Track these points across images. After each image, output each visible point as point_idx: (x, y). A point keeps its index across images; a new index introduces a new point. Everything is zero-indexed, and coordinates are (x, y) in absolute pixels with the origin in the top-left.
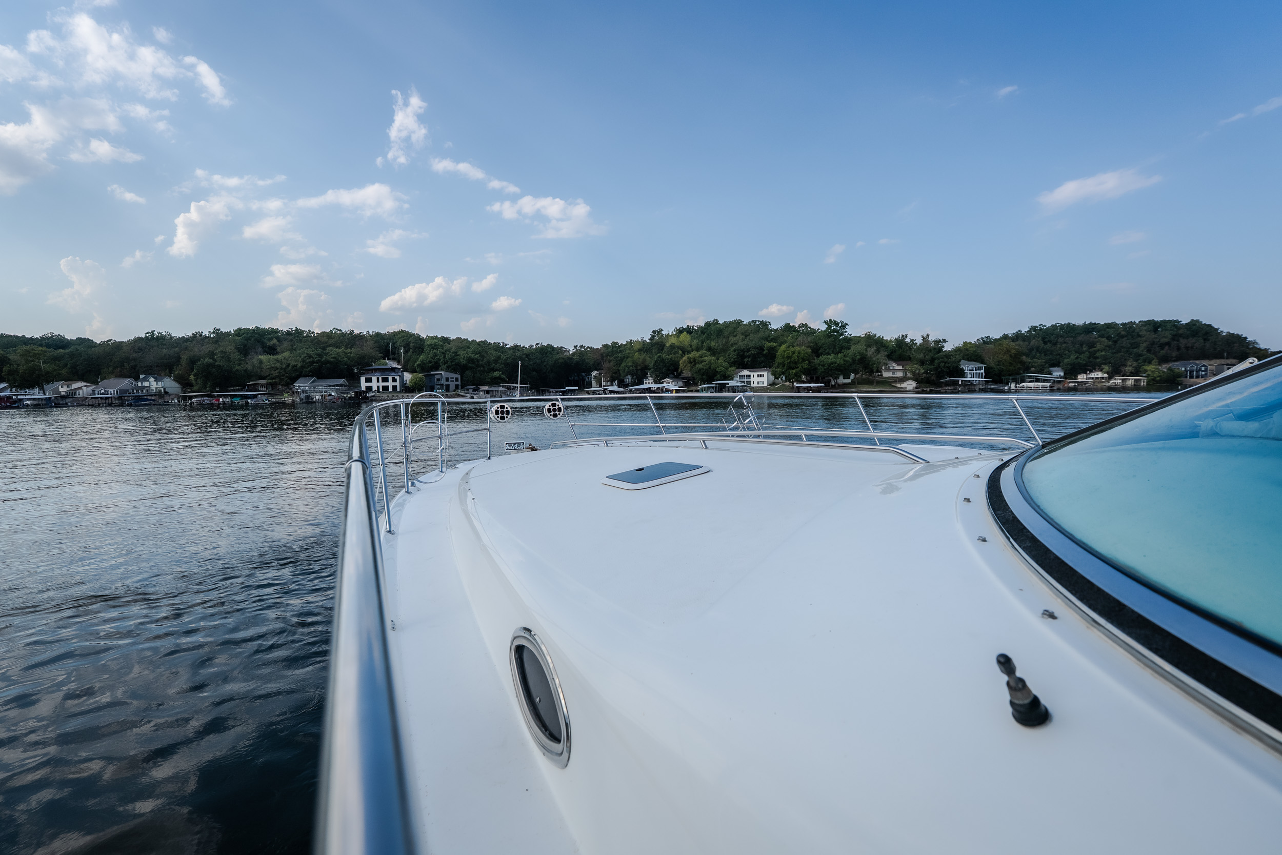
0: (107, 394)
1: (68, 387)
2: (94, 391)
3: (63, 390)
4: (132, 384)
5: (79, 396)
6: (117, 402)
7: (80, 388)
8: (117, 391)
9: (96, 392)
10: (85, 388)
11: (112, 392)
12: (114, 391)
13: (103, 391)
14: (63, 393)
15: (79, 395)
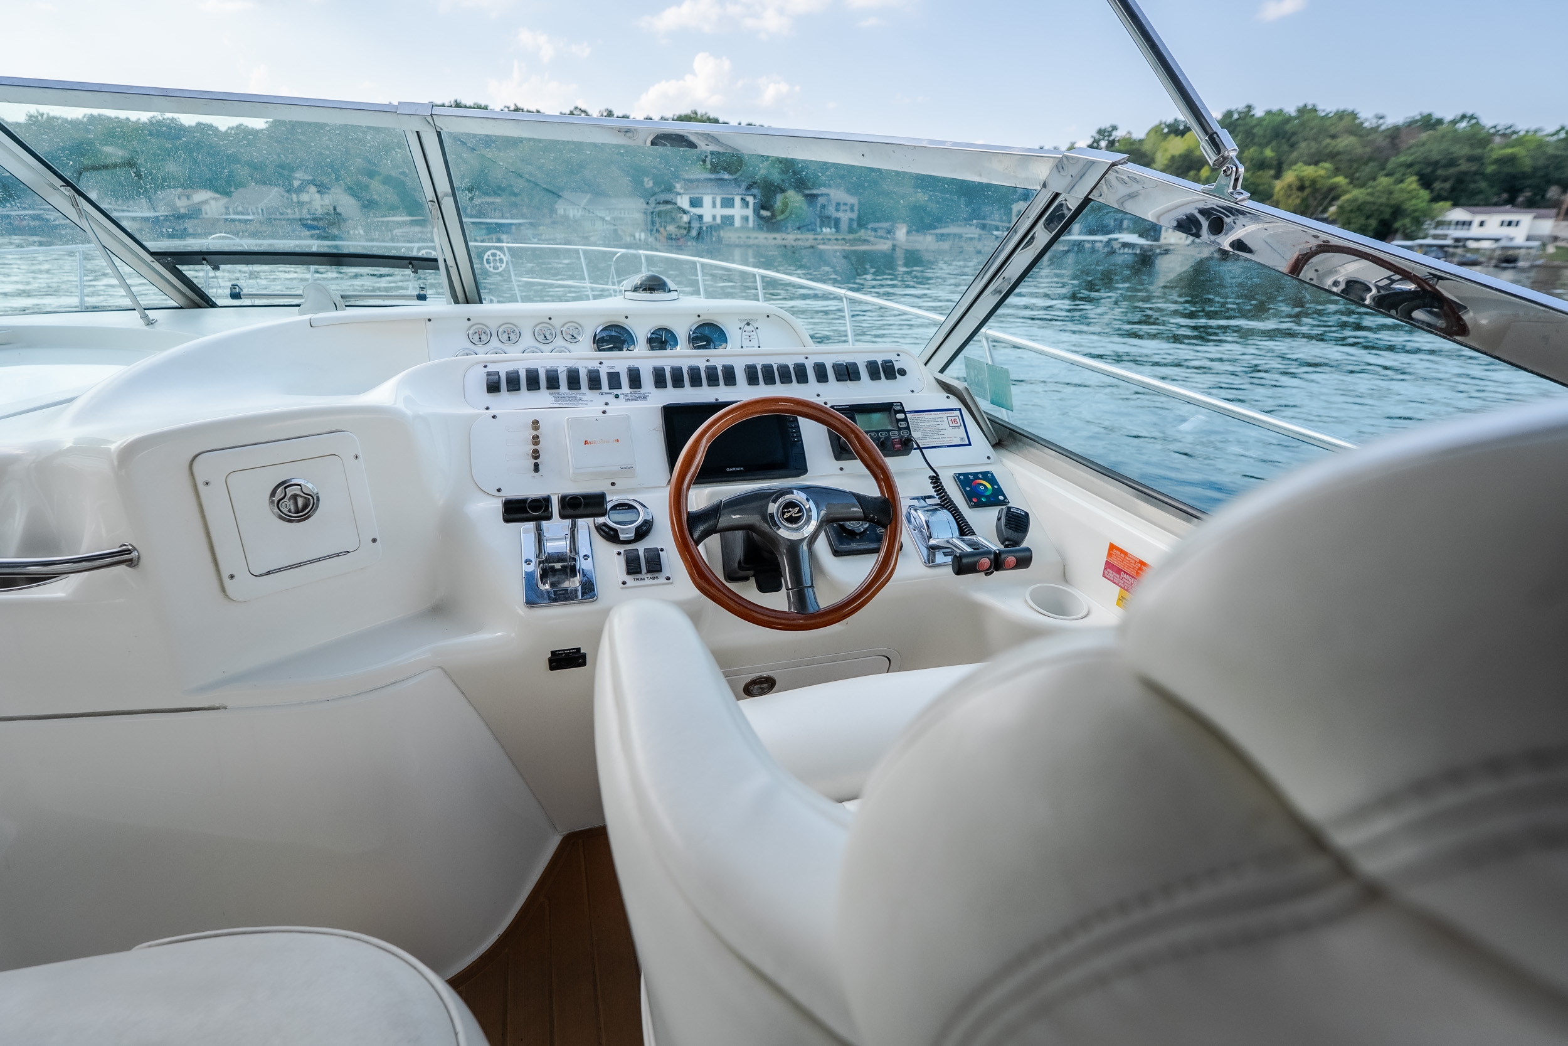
0: (249, 214)
1: (188, 198)
2: (227, 208)
3: (182, 205)
4: (283, 196)
5: (204, 215)
6: (265, 229)
7: (206, 202)
8: (262, 210)
9: (231, 210)
10: (213, 202)
11: (255, 210)
12: (257, 208)
13: (240, 209)
14: (182, 211)
15: (206, 214)
